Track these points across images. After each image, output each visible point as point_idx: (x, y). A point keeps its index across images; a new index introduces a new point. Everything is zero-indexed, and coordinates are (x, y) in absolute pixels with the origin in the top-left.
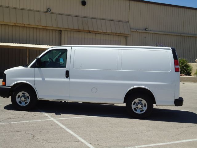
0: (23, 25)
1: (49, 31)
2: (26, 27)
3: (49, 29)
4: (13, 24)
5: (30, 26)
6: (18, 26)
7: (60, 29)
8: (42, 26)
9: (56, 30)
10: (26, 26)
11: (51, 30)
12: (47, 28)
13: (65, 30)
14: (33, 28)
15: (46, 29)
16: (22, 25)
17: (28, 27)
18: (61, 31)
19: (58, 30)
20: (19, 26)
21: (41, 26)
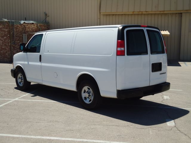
0: (141, 13)
1: (168, 16)
2: (145, 14)
3: (169, 14)
4: (132, 13)
5: (148, 13)
6: (136, 14)
7: (180, 12)
8: (160, 11)
9: (176, 13)
10: (143, 13)
11: (171, 14)
12: (165, 12)
13: (186, 13)
14: (152, 14)
15: (165, 14)
16: (139, 13)
17: (146, 14)
18: (181, 13)
19: (178, 13)
20: (138, 14)
21: (158, 11)
